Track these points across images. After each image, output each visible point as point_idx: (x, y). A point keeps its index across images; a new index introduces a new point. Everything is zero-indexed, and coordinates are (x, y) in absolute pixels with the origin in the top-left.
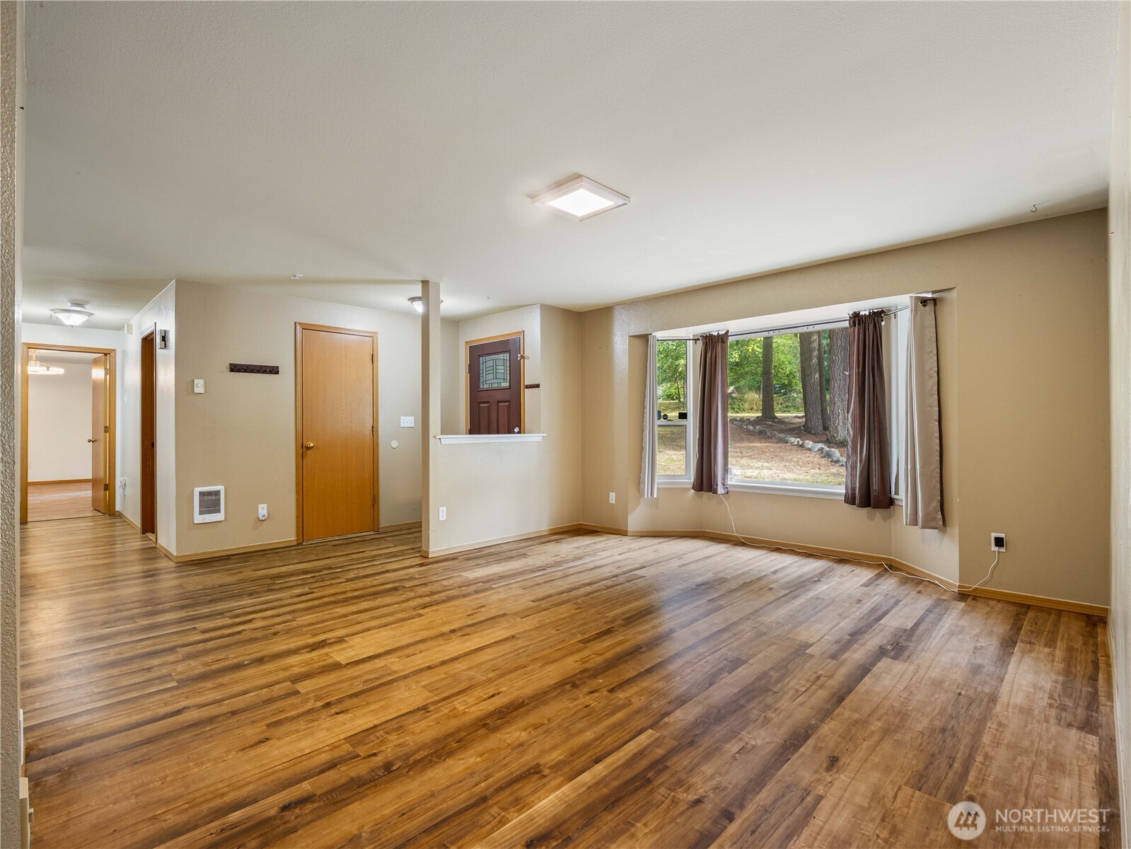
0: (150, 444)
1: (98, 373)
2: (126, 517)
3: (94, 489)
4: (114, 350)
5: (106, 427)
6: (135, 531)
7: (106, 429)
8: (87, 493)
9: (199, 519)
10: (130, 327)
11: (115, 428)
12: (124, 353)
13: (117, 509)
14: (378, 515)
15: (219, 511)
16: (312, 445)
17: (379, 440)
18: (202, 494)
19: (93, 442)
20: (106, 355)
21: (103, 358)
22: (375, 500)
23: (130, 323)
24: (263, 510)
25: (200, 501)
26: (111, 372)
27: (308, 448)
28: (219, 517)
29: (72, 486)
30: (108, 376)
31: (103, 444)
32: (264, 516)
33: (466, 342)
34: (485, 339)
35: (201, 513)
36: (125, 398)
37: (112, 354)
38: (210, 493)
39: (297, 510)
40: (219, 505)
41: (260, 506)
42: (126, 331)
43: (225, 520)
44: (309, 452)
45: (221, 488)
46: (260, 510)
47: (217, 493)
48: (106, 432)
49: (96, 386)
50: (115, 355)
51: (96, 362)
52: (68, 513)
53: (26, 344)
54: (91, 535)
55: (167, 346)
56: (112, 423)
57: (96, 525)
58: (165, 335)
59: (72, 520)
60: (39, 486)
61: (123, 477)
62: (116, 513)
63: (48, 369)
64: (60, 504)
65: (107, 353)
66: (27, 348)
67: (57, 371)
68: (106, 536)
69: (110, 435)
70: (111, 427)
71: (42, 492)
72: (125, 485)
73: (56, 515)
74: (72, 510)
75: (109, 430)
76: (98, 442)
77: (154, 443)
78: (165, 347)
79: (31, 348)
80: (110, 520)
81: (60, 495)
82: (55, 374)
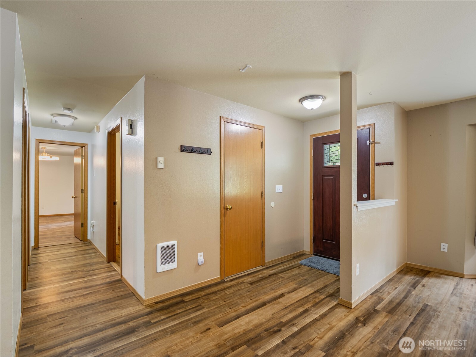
0: (113, 203)
1: (78, 160)
2: (94, 245)
3: (75, 221)
4: (87, 144)
5: (82, 190)
6: (103, 260)
7: (82, 191)
8: (70, 224)
9: (160, 268)
10: (98, 128)
11: (87, 190)
12: (93, 146)
13: (88, 238)
14: (265, 254)
15: (173, 261)
16: (230, 207)
17: (265, 202)
18: (163, 248)
19: (74, 198)
20: (82, 147)
21: (81, 150)
22: (263, 244)
23: (98, 125)
24: (201, 258)
25: (162, 254)
26: (85, 157)
27: (227, 208)
28: (173, 266)
29: (63, 218)
30: (83, 160)
31: (80, 200)
32: (202, 262)
33: (311, 135)
34: (326, 133)
35: (162, 264)
36: (94, 173)
37: (86, 147)
38: (167, 248)
39: (221, 255)
40: (173, 256)
41: (200, 254)
42: (96, 131)
43: (177, 268)
44: (228, 212)
45: (174, 242)
46: (199, 258)
47: (173, 247)
48: (82, 193)
49: (76, 166)
50: (88, 147)
51: (76, 154)
52: (61, 240)
53: (37, 140)
54: (75, 262)
55: (133, 133)
56: (85, 188)
57: (77, 251)
58: (132, 124)
59: (64, 246)
60: (47, 218)
61: (93, 221)
62: (88, 241)
63: (51, 157)
64: (57, 232)
65: (83, 146)
66: (37, 142)
67: (56, 158)
68: (85, 264)
69: (84, 194)
70: (85, 190)
71: (48, 222)
72: (94, 226)
73: (54, 242)
74: (63, 237)
75: (84, 191)
76: (78, 198)
77: (116, 202)
78: (132, 133)
79: (39, 142)
80: (85, 247)
81: (57, 224)
82: (55, 161)
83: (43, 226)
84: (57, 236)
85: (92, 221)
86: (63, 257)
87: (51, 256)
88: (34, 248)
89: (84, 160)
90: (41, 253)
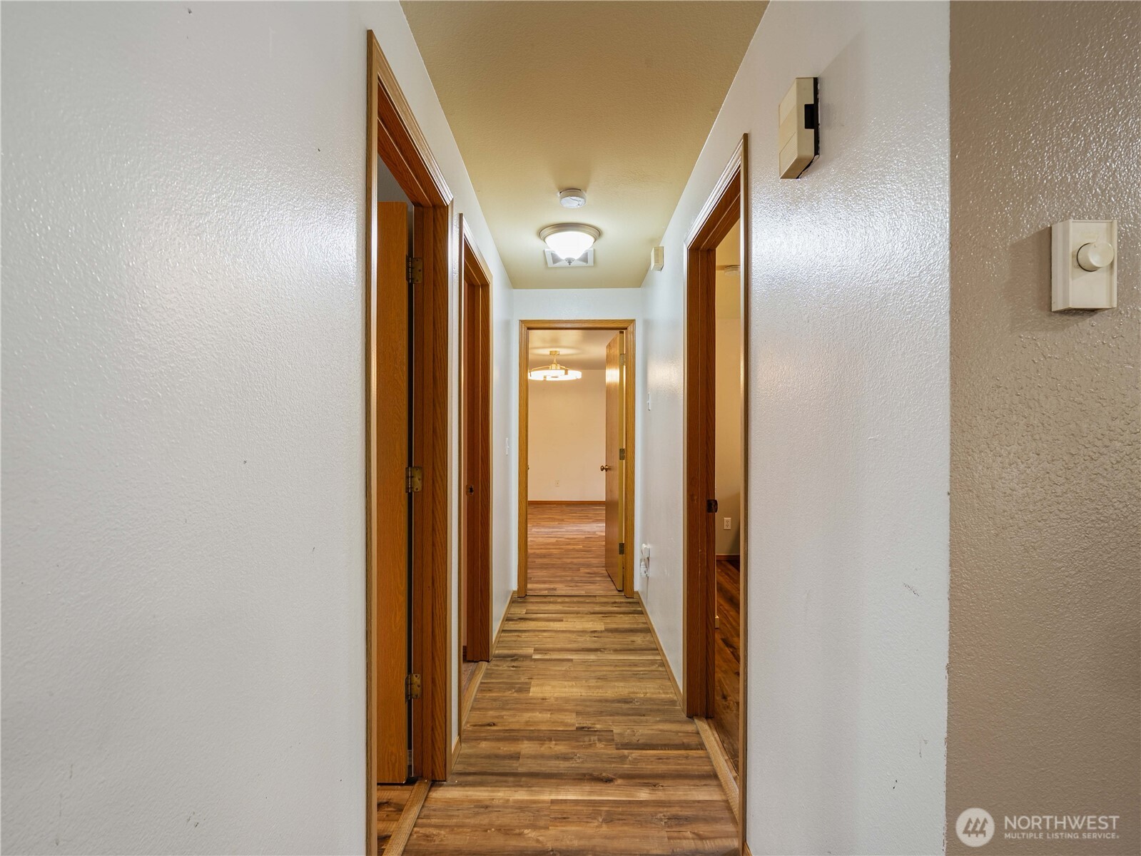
3: (609, 521)
4: (633, 321)
5: (622, 451)
6: (672, 698)
7: (622, 454)
10: (659, 257)
11: (634, 452)
12: (648, 324)
13: (635, 589)
19: (606, 470)
20: (621, 332)
21: (618, 341)
23: (661, 245)
26: (626, 360)
30: (624, 367)
31: (618, 477)
36: (650, 401)
37: (631, 329)
42: (653, 265)
48: (622, 458)
50: (634, 330)
52: (576, 579)
53: (522, 322)
54: (593, 683)
55: (820, 151)
56: (629, 444)
57: (607, 630)
58: (816, 100)
59: (579, 602)
60: (564, 508)
61: (646, 544)
62: (635, 596)
63: (566, 373)
64: (574, 549)
65: (622, 328)
66: (524, 330)
67: (575, 375)
68: (619, 701)
69: (626, 463)
70: (629, 450)
71: (563, 520)
72: (648, 558)
73: (561, 582)
74: (583, 570)
75: (625, 454)
76: (612, 472)
77: (716, 502)
78: (817, 152)
79: (529, 329)
80: (626, 618)
81: (577, 528)
82: (573, 381)
83: (551, 530)
84: (572, 563)
85: (644, 546)
86: (569, 646)
87: (545, 634)
88: (516, 596)
89: (626, 368)
90: (528, 616)
